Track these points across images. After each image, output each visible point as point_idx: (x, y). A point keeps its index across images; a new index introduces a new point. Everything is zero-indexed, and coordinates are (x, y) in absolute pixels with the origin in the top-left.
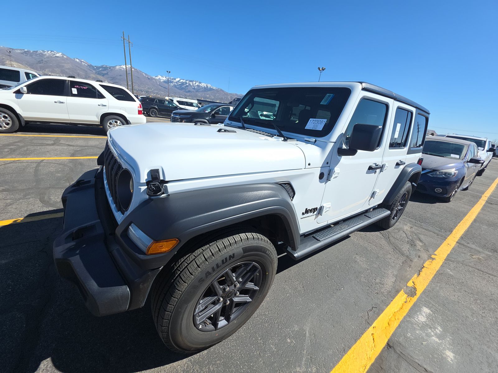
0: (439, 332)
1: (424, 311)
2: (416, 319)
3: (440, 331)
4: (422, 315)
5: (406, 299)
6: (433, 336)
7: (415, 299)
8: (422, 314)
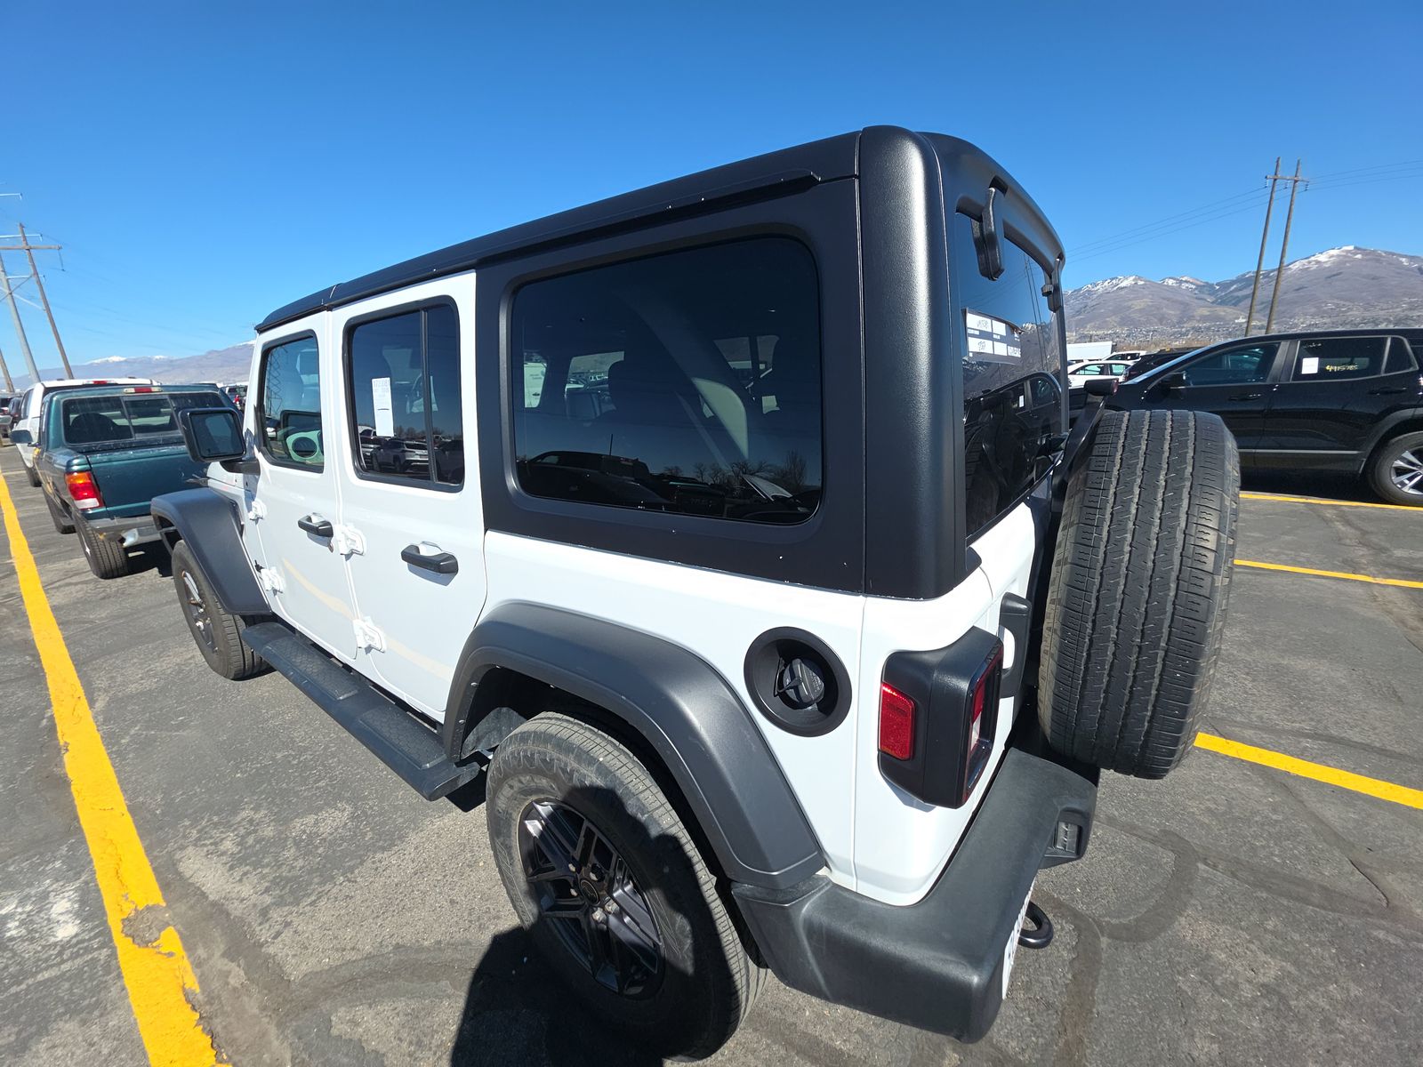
0: (9, 926)
1: (70, 924)
2: (71, 893)
3: (9, 929)
4: (66, 912)
5: (133, 902)
6: (16, 908)
7: (114, 922)
8: (68, 912)
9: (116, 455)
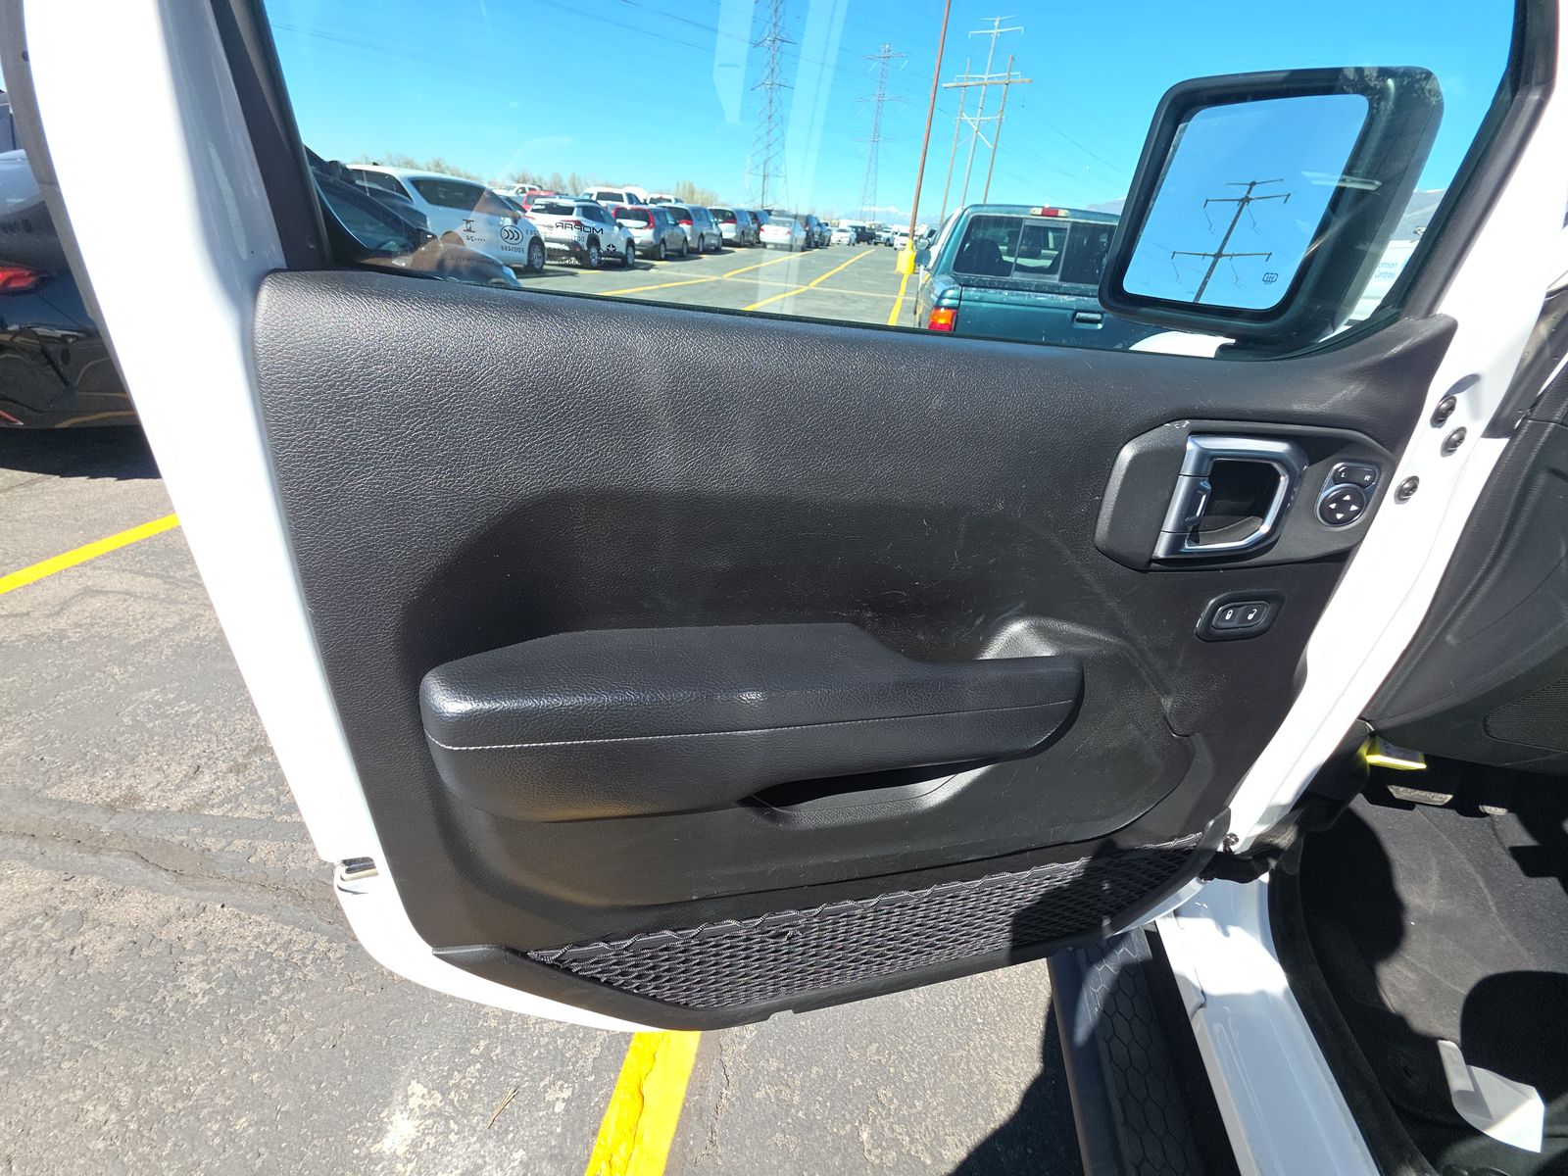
9: (991, 294)
